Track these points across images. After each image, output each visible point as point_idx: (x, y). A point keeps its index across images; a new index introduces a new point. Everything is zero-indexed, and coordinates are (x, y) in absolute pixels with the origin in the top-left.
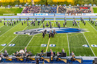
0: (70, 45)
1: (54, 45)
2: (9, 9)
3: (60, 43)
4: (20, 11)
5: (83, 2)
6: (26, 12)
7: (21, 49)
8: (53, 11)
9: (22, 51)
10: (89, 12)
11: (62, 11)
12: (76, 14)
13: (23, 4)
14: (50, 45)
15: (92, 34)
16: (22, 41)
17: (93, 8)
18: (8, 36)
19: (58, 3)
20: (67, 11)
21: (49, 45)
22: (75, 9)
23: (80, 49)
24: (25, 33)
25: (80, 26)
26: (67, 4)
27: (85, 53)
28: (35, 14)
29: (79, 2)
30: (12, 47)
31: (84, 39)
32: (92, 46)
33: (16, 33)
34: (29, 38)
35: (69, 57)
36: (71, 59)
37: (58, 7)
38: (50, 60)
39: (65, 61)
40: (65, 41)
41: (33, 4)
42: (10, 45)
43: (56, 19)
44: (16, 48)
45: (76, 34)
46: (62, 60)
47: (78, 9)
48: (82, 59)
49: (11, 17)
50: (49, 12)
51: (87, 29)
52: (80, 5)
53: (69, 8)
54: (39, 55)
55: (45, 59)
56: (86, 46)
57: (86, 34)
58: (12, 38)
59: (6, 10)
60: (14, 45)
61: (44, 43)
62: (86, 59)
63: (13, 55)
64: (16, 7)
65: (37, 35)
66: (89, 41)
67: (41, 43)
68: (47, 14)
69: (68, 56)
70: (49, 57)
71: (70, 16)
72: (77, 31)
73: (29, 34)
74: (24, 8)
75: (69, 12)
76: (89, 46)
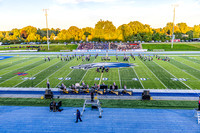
1: (106, 79)
2: (66, 46)
3: (112, 76)
4: (75, 47)
6: (81, 48)
7: (76, 82)
8: (105, 47)
9: (77, 85)
10: (139, 48)
11: (114, 47)
12: (127, 50)
13: (78, 42)
17: (142, 45)
19: (110, 41)
20: (118, 48)
21: (102, 79)
22: (125, 46)
23: (130, 83)
24: (80, 68)
26: (119, 41)
27: (135, 86)
28: (89, 50)
30: (68, 81)
32: (141, 79)
35: (121, 90)
37: (110, 44)
38: (103, 93)
41: (87, 40)
42: (66, 79)
43: (109, 54)
44: (72, 82)
47: (128, 46)
48: (132, 92)
49: (67, 53)
50: (102, 49)
51: (136, 64)
52: (130, 41)
53: (120, 45)
55: (99, 92)
56: (136, 79)
59: (62, 46)
63: (69, 88)
64: (72, 44)
68: (100, 51)
70: (102, 90)
71: (121, 52)
72: (128, 65)
73: (83, 69)
74: (79, 45)
75: (120, 48)
76: (138, 80)
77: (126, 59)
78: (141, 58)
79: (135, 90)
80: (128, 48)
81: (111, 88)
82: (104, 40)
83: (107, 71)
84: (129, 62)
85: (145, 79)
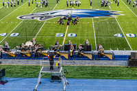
0: (97, 34)
1: (74, 35)
9: (29, 44)
14: (69, 35)
15: (128, 18)
16: (29, 29)
18: (9, 22)
21: (67, 35)
23: (111, 40)
24: (33, 18)
27: (118, 46)
31: (116, 26)
32: (128, 35)
33: (21, 18)
34: (38, 25)
36: (99, 53)
38: (69, 56)
40: (89, 28)
42: (12, 35)
46: (86, 55)
48: (113, 54)
51: (120, 12)
54: (53, 49)
56: (119, 35)
58: (14, 25)
60: (17, 34)
61: (60, 32)
62: (119, 54)
63: (17, 49)
65: (51, 21)
66: (124, 28)
67: (56, 32)
69: (95, 49)
70: (67, 52)
72: (107, 14)
73: (38, 19)
76: (123, 36)
83: (75, 22)
84: (110, 9)
85: (133, 35)
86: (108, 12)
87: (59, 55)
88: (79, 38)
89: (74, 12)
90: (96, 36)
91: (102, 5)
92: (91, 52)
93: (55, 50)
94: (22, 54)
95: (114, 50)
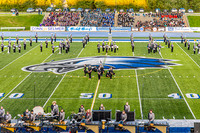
0: (142, 93)
1: (108, 95)
2: (14, 18)
3: (121, 90)
4: (37, 22)
5: (167, 4)
6: (50, 23)
7: (36, 104)
8: (105, 22)
9: (38, 110)
10: (181, 24)
11: (126, 21)
12: (155, 29)
13: (44, 8)
15: (188, 70)
16: (39, 88)
17: (189, 17)
18: (9, 75)
19: (118, 7)
20: (136, 23)
21: (98, 96)
22: (151, 19)
23: (163, 104)
24: (46, 69)
25: (163, 54)
26: (137, 9)
27: (175, 113)
28: (69, 28)
29: (160, 4)
30: (16, 101)
33: (27, 69)
34: (54, 80)
35: (142, 122)
36: (146, 125)
37: (117, 14)
38: (100, 129)
39: (133, 130)
40: (131, 85)
41: (66, 6)
42: (12, 96)
43: (114, 38)
44: (24, 103)
45: (155, 70)
46: (126, 128)
47: (158, 18)
48: (167, 126)
49: (16, 34)
50: (99, 25)
51: (176, 61)
52: (162, 9)
53: (140, 17)
55: (90, 127)
56: (176, 96)
57: (176, 69)
58: (17, 80)
59: (6, 18)
60: (20, 95)
61: (87, 91)
62: (177, 126)
63: (18, 119)
64: (29, 13)
67: (81, 91)
68: (94, 29)
69: (139, 118)
70: (97, 123)
71: (143, 33)
73: (54, 71)
74: (46, 15)
75: (140, 25)
76: (181, 97)
77: (152, 49)
78: (187, 47)
79: (174, 123)
80: (157, 25)
81: (119, 117)
82: (104, 6)
84: (161, 56)
85: (196, 96)
86: (158, 61)
87: (84, 129)
88: (115, 100)
89: (109, 60)
90: (142, 97)
91: (150, 51)
92: (134, 123)
93: (79, 120)
94: (26, 126)
95: (168, 118)
